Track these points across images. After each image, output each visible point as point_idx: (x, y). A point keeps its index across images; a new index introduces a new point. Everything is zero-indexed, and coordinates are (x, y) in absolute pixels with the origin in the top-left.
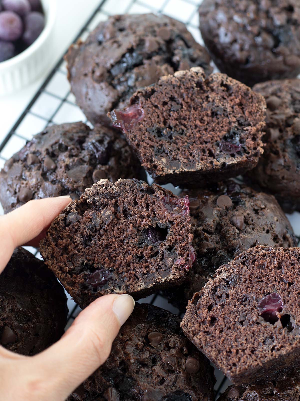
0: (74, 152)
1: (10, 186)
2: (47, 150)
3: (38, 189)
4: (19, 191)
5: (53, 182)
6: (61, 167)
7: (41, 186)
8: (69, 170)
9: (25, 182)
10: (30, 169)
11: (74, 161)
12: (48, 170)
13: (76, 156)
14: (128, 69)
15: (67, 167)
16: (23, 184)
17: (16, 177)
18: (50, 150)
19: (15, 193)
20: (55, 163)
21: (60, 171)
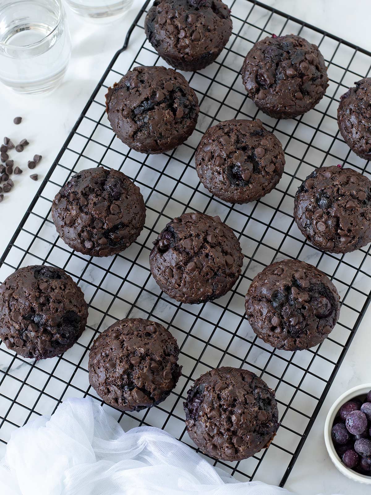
0: (99, 193)
1: (60, 214)
2: (82, 192)
3: (77, 217)
4: (66, 218)
5: (86, 213)
6: (91, 204)
7: (79, 216)
8: (96, 205)
9: (69, 213)
10: (72, 204)
11: (99, 199)
12: (83, 206)
13: (100, 195)
14: (145, 111)
15: (95, 204)
16: (68, 213)
17: (64, 208)
18: (84, 192)
19: (63, 219)
20: (87, 201)
21: (91, 206)
